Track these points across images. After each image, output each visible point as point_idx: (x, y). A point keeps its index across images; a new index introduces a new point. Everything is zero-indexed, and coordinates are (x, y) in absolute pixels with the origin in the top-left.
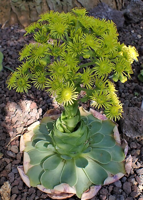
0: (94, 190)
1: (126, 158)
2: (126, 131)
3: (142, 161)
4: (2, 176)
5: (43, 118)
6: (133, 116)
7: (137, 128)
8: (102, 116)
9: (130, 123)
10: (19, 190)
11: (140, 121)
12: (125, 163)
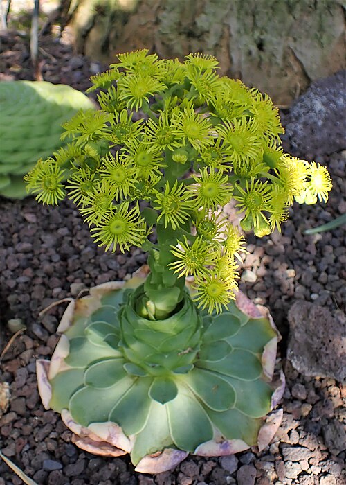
0: (168, 458)
1: (269, 414)
2: (293, 355)
3: (304, 432)
4: (7, 371)
5: (132, 277)
6: (316, 327)
7: (317, 355)
8: (252, 309)
9: (306, 339)
10: (28, 408)
11: (330, 341)
12: (264, 422)
